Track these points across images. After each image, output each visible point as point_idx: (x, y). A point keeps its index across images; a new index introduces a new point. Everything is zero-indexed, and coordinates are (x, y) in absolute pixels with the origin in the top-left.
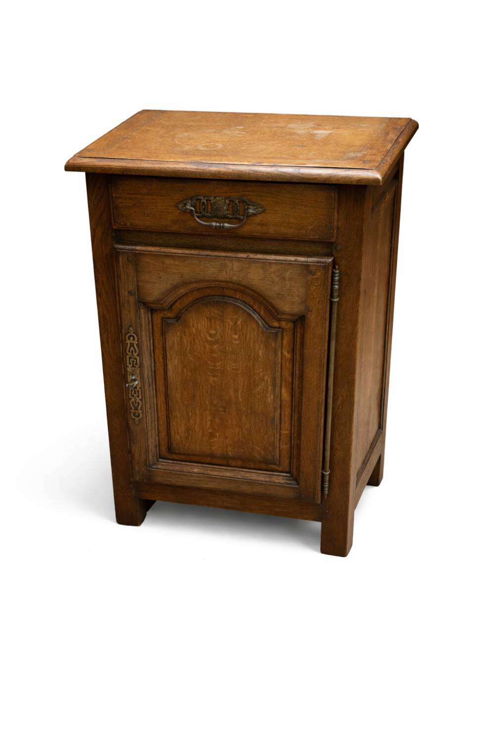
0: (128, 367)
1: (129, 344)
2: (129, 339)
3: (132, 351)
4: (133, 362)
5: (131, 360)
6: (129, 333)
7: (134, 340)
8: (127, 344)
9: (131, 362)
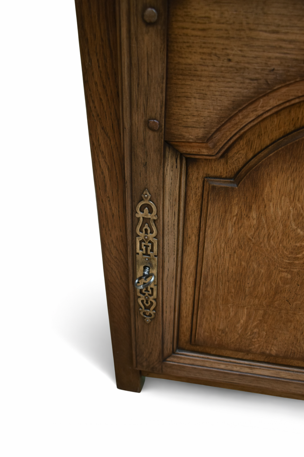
0: (138, 254)
1: (141, 219)
2: (142, 210)
3: (146, 230)
4: (147, 247)
5: (143, 244)
6: (142, 199)
7: (151, 211)
8: (139, 219)
9: (144, 248)
